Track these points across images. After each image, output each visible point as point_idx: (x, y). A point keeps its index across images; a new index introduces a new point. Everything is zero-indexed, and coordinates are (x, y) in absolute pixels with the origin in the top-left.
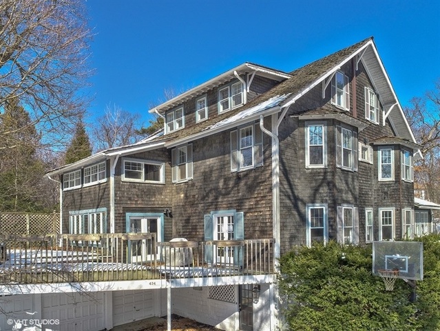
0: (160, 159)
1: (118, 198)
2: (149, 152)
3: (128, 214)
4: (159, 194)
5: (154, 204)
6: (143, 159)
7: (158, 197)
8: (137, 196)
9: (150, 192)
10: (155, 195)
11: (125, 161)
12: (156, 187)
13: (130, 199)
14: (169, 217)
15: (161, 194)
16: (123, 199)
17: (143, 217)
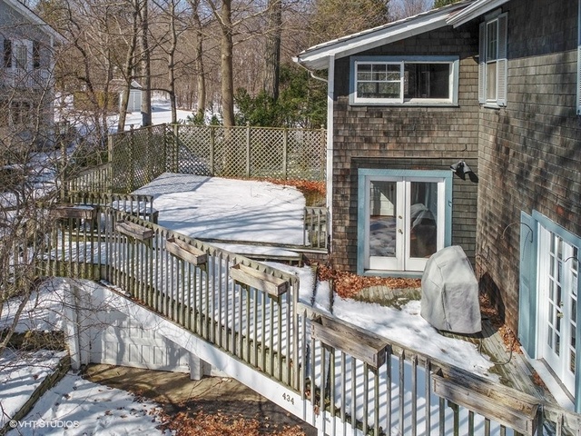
0: (449, 49)
1: (342, 140)
2: (417, 37)
3: (362, 172)
4: (442, 129)
5: (429, 151)
6: (400, 54)
7: (439, 134)
8: (386, 134)
9: (416, 124)
10: (430, 132)
11: (357, 63)
12: (434, 114)
13: (368, 140)
14: (468, 181)
15: (448, 129)
16: (351, 139)
17: (403, 178)
